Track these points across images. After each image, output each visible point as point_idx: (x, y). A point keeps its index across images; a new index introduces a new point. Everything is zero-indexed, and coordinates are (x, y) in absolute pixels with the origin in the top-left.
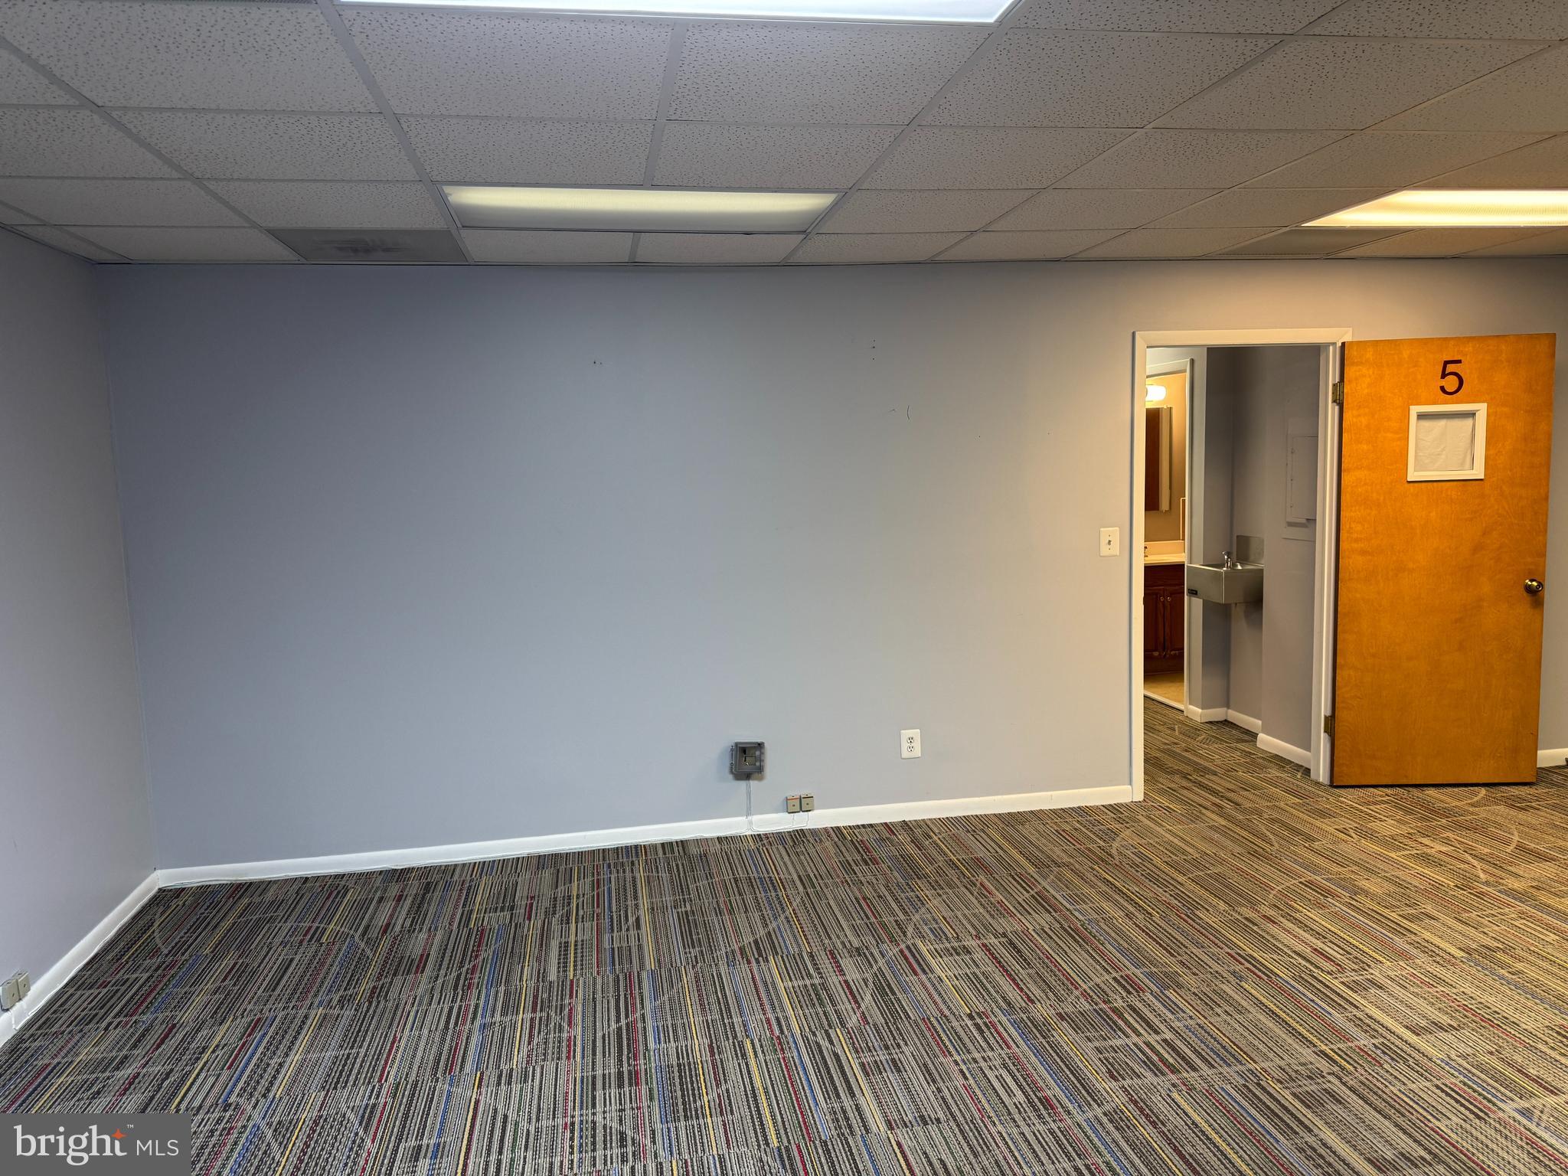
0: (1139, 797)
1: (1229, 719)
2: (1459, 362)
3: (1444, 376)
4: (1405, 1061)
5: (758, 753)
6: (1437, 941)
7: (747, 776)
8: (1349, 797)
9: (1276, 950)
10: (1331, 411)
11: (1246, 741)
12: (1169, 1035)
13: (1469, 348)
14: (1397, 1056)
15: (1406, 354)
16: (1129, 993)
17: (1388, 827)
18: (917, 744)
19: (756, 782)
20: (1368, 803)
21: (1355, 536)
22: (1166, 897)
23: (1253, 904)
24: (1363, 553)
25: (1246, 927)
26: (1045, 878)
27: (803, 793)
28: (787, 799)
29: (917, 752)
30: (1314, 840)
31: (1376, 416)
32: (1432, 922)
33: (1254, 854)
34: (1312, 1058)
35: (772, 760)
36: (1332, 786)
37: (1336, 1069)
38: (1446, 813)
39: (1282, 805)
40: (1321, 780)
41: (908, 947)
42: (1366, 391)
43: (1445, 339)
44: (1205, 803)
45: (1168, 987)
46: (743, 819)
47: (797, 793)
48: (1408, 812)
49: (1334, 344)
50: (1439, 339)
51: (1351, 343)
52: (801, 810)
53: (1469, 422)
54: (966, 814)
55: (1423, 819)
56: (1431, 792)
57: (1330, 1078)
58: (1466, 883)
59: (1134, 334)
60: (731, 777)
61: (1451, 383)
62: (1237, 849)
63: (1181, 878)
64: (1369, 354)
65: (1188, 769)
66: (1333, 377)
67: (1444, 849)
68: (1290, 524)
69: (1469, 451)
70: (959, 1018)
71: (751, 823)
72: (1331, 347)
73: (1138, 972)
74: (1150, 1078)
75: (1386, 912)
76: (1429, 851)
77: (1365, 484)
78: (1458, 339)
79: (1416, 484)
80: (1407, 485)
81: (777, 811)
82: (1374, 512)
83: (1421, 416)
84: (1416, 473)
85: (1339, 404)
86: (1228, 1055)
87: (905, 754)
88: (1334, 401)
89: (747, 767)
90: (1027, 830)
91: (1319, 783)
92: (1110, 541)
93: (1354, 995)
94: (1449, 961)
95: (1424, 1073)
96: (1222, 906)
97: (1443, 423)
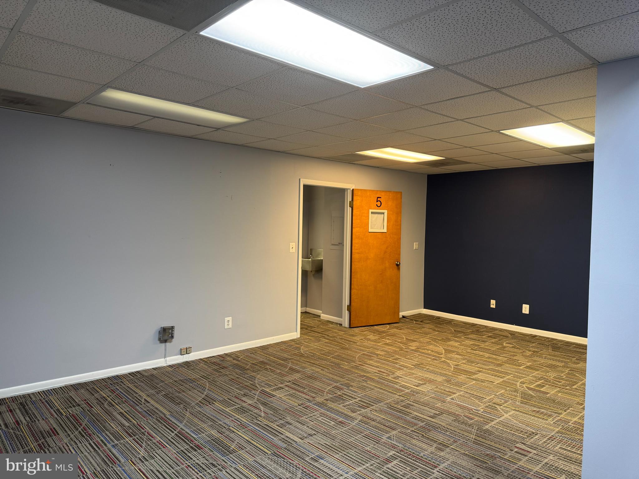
0: (299, 336)
1: (307, 311)
2: (381, 198)
3: (377, 201)
4: (420, 393)
5: (170, 331)
6: (405, 364)
7: (165, 341)
8: (356, 330)
9: (369, 373)
10: (349, 209)
11: (317, 317)
12: (359, 399)
13: (383, 194)
14: (417, 393)
15: (368, 194)
16: (340, 390)
17: (372, 337)
18: (230, 323)
19: (169, 343)
20: (362, 331)
21: (356, 248)
22: (328, 363)
23: (354, 362)
24: (358, 253)
25: (356, 367)
26: (289, 363)
27: (187, 346)
28: (181, 349)
29: (230, 326)
30: (356, 343)
31: (361, 212)
32: (400, 360)
33: (343, 348)
34: (398, 397)
35: (176, 333)
36: (350, 327)
37: (406, 398)
38: (384, 332)
39: (340, 334)
40: (346, 326)
41: (261, 390)
42: (359, 204)
43: (377, 191)
44: (318, 336)
45: (349, 387)
46: (163, 359)
47: (185, 347)
48: (374, 333)
49: (350, 189)
50: (376, 190)
51: (355, 189)
52: (187, 354)
53: (383, 215)
54: (246, 348)
55: (379, 334)
56: (376, 327)
57: (406, 401)
58: (401, 349)
59: (300, 179)
60: (158, 342)
61: (379, 203)
62: (338, 348)
63: (329, 358)
64: (359, 193)
65: (306, 327)
66: (349, 199)
67: (390, 341)
68: (333, 245)
69: (383, 224)
70: (296, 407)
71: (166, 361)
72: (349, 190)
73: (337, 384)
74: (363, 410)
75: (388, 359)
76: (386, 342)
77: (359, 232)
78: (380, 191)
79: (371, 233)
80: (369, 233)
81: (176, 355)
82: (361, 241)
83: (372, 213)
84: (371, 230)
85: (351, 207)
86: (379, 401)
87: (226, 327)
88: (350, 206)
89: (166, 337)
90: (270, 350)
91: (345, 327)
92: (292, 248)
93: (396, 380)
94: (411, 369)
95: (426, 395)
96: (346, 364)
97: (376, 215)
